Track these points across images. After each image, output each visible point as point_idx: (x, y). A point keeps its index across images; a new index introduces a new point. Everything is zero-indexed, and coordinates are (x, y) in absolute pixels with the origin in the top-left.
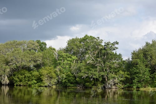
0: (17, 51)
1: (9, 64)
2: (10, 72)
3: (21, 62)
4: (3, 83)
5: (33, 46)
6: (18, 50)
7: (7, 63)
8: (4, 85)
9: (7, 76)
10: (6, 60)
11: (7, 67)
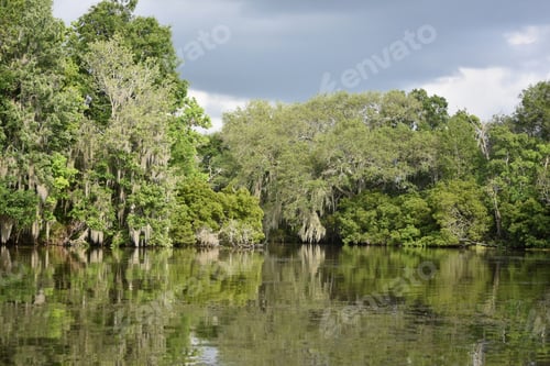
0: (351, 129)
1: (325, 173)
2: (327, 199)
3: (367, 166)
4: (304, 238)
5: (402, 111)
6: (353, 126)
7: (318, 169)
8: (307, 243)
9: (318, 212)
10: (313, 160)
11: (319, 181)
